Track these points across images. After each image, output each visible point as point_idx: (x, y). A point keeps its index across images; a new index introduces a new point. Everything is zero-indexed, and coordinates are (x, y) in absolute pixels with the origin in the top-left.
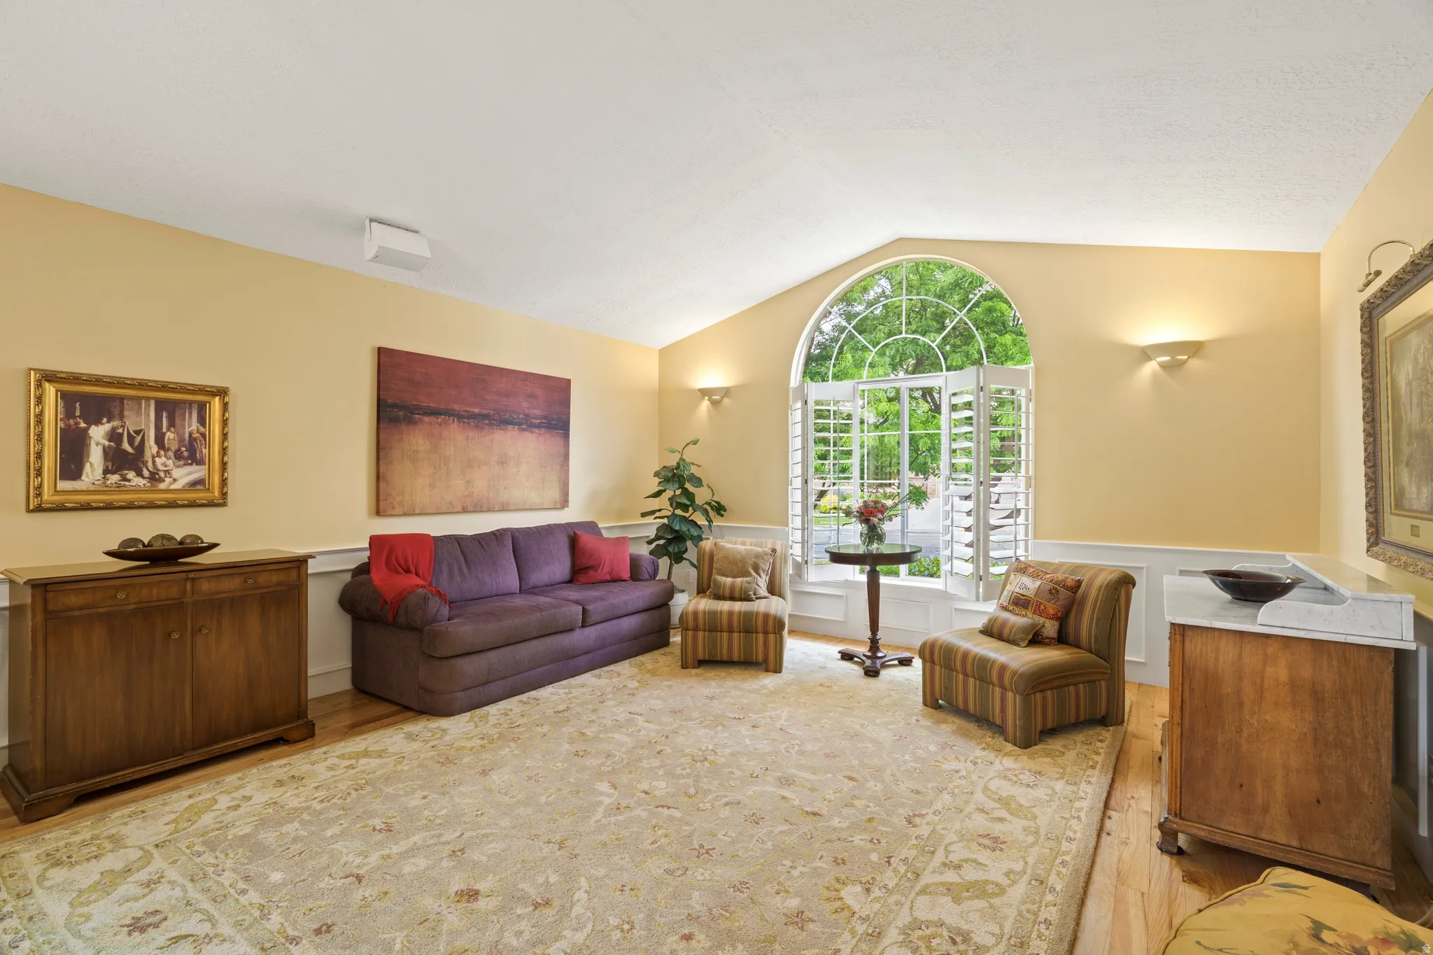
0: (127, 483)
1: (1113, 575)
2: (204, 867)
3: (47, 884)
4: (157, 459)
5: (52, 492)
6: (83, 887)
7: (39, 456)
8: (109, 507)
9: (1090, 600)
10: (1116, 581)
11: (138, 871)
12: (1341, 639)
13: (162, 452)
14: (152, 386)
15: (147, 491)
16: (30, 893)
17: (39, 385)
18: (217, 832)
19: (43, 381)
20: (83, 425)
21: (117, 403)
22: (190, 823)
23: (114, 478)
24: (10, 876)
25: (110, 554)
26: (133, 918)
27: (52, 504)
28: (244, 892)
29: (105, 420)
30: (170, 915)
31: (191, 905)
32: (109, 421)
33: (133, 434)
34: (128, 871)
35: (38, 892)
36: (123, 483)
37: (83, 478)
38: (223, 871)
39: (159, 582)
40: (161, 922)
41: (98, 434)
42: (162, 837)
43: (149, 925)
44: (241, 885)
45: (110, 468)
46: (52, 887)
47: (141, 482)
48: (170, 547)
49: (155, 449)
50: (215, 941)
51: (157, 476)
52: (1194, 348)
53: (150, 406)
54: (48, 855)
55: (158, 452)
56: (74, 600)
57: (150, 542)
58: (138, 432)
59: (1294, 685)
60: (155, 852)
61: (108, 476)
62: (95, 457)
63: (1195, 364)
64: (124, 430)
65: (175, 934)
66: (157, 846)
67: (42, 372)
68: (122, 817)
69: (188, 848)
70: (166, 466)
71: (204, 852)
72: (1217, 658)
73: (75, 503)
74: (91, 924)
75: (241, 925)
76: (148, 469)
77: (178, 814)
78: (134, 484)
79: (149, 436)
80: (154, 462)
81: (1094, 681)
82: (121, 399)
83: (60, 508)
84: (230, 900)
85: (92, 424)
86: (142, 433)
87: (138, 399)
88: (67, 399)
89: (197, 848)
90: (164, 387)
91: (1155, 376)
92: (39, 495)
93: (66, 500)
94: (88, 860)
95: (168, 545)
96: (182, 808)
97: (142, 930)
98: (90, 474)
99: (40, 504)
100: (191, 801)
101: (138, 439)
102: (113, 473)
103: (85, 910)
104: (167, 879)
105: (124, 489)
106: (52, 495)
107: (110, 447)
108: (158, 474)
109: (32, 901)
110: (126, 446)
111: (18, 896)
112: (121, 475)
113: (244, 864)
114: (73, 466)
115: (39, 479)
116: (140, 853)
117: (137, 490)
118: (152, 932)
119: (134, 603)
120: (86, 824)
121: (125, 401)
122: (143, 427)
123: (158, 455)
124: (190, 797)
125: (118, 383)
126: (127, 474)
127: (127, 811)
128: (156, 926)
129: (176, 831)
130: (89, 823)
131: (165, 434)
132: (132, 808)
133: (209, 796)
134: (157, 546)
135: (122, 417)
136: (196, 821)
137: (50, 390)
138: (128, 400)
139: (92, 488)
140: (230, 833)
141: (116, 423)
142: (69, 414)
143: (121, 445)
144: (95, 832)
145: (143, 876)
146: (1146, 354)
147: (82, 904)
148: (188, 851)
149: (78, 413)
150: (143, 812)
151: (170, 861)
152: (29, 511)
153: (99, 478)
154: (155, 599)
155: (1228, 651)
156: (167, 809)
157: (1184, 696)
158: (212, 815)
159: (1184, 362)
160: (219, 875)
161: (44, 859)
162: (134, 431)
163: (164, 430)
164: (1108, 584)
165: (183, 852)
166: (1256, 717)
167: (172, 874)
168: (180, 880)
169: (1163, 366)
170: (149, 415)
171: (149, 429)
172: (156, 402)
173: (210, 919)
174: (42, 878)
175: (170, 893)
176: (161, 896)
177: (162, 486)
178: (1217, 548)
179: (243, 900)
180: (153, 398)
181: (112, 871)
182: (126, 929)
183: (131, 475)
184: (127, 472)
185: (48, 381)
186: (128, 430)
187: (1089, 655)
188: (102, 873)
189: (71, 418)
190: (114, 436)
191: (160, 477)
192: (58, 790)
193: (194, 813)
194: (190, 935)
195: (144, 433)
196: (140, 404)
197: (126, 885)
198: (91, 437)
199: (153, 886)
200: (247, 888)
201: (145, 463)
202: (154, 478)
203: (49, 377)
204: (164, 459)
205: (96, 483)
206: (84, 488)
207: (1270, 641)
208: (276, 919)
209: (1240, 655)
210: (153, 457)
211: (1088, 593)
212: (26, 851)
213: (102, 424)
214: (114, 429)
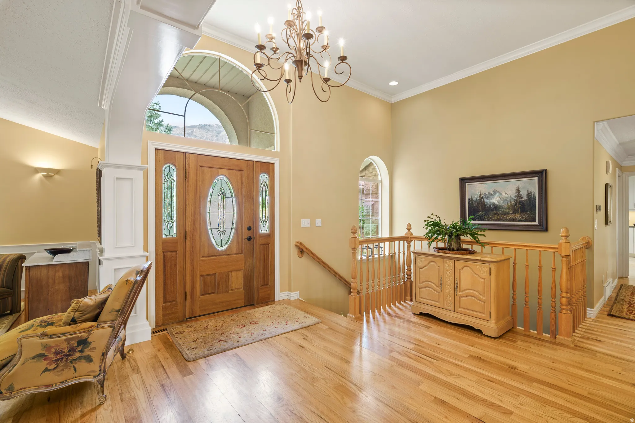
1: (15, 256)
9: (3, 268)
10: (16, 258)
12: (75, 262)
52: (57, 172)
59: (64, 277)
63: (57, 177)
72: (41, 274)
81: (5, 298)
91: (41, 180)
146: (37, 170)
155: (44, 272)
157: (30, 288)
159: (52, 176)
164: (13, 259)
166: (53, 289)
169: (44, 176)
178: (54, 242)
187: (3, 288)
207: (57, 266)
209: (48, 272)
211: (3, 264)
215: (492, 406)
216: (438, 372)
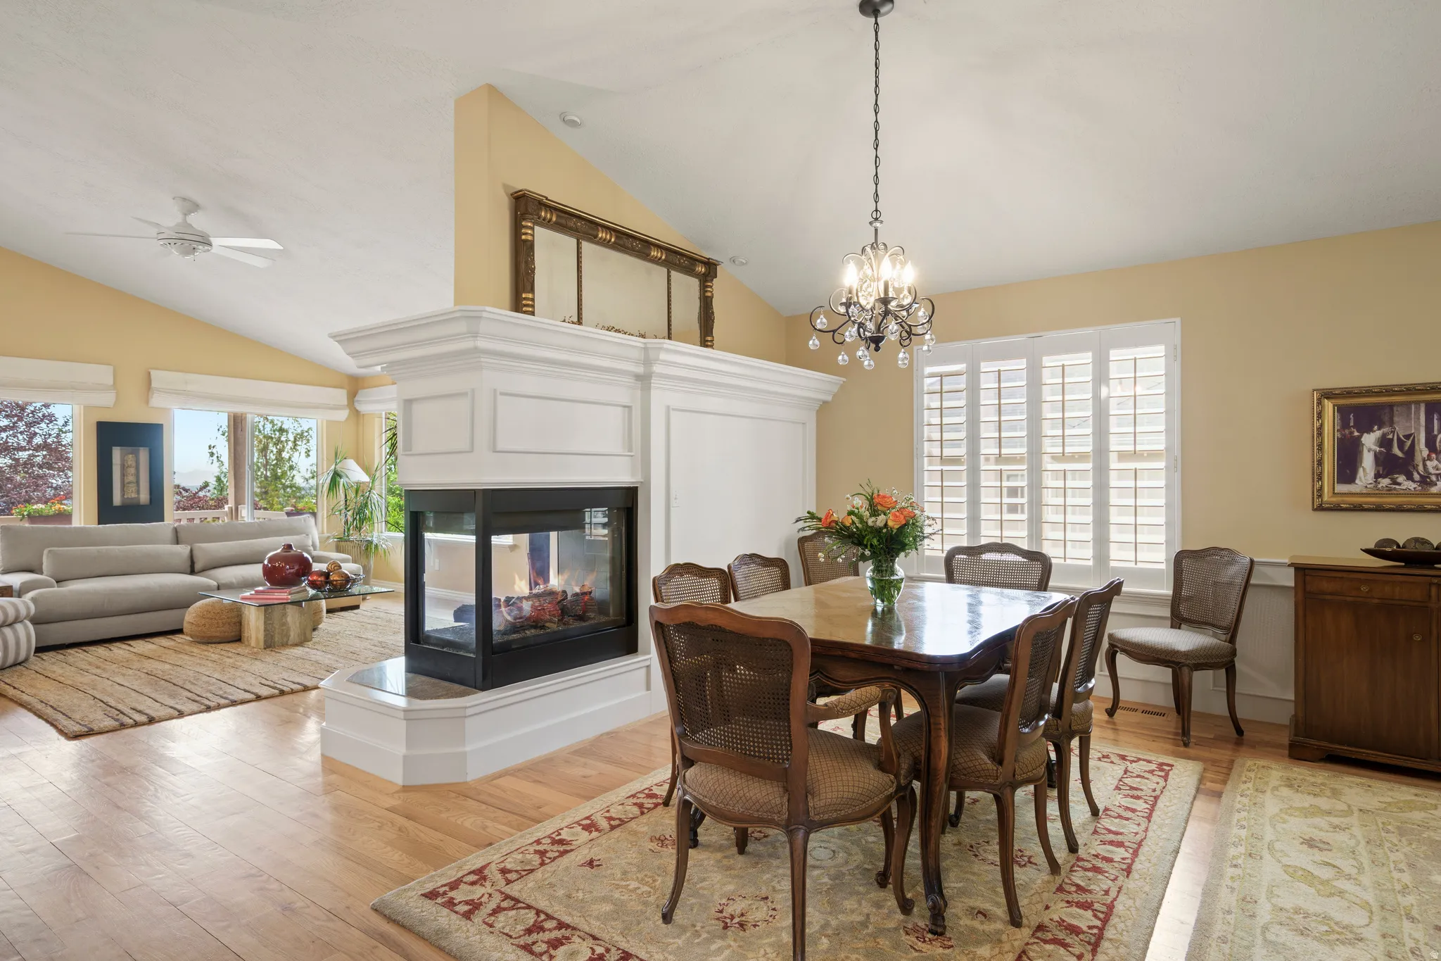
0: (1397, 487)
2: (1384, 840)
3: (1276, 793)
4: (1428, 463)
5: (1331, 494)
6: (1294, 805)
7: (1320, 463)
8: (1379, 509)
11: (1336, 816)
13: (1434, 456)
14: (1420, 390)
15: (1417, 495)
16: (1263, 792)
17: (1319, 403)
18: (1416, 827)
19: (1322, 400)
20: (1356, 434)
21: (1387, 411)
22: (1399, 810)
23: (1385, 482)
24: (1260, 778)
25: (1368, 551)
26: (1311, 838)
27: (1330, 504)
28: (1401, 871)
29: (1376, 427)
30: (1335, 850)
31: (1354, 854)
32: (1379, 429)
33: (1403, 438)
34: (1329, 813)
35: (1269, 793)
36: (1394, 486)
37: (1357, 482)
38: (1397, 851)
39: (1401, 582)
40: (1325, 850)
41: (1370, 441)
42: (1368, 808)
43: (1317, 847)
44: (1403, 866)
45: (1381, 472)
46: (1278, 795)
47: (1411, 485)
48: (1423, 551)
49: (1425, 452)
50: (1352, 881)
51: (1428, 480)
53: (1420, 409)
54: (1288, 779)
55: (1428, 455)
56: (1326, 586)
57: (1404, 544)
58: (1407, 437)
60: (1356, 814)
61: (1379, 480)
62: (1368, 462)
64: (1393, 436)
65: (1329, 861)
66: (1361, 810)
67: (1321, 392)
68: (1352, 782)
69: (1383, 823)
70: (1437, 470)
71: (1393, 833)
73: (1349, 504)
74: (1284, 826)
75: (1379, 885)
76: (1419, 473)
77: (1396, 801)
78: (1404, 488)
79: (1419, 440)
80: (1425, 465)
82: (1391, 406)
83: (1336, 508)
84: (1385, 869)
85: (1364, 432)
86: (1412, 438)
87: (1407, 405)
88: (1343, 411)
89: (1389, 827)
90: (1433, 389)
92: (1320, 496)
93: (1343, 501)
94: (1309, 794)
95: (1421, 548)
96: (1402, 799)
97: (1311, 846)
98: (1363, 478)
99: (1321, 504)
100: (1414, 798)
101: (1409, 443)
102: (1384, 478)
103: (1286, 817)
104: (1350, 831)
105: (1395, 492)
106: (1331, 497)
107: (1381, 452)
108: (1429, 478)
109: (1261, 796)
110: (1396, 451)
111: (1257, 790)
112: (1392, 479)
113: (1418, 856)
114: (1348, 471)
115: (1320, 483)
116: (1346, 808)
117: (1408, 493)
118: (1316, 850)
119: (1379, 599)
120: (1324, 774)
121: (1395, 408)
122: (1413, 432)
123: (1429, 458)
124: (1416, 795)
125: (1386, 391)
126: (1397, 478)
127: (1358, 780)
128: (1321, 850)
129: (1384, 809)
130: (1327, 775)
131: (1436, 436)
132: (1364, 780)
133: (1434, 802)
134: (1411, 548)
135: (1392, 423)
136: (1405, 812)
137: (1329, 406)
138: (1398, 406)
139: (1365, 491)
140: (1427, 833)
141: (1386, 430)
142: (1345, 424)
143: (1392, 451)
144: (1326, 781)
145: (1336, 821)
147: (1286, 813)
148: (1381, 825)
149: (1352, 424)
150: (1369, 786)
151: (1361, 823)
152: (1314, 510)
153: (1371, 482)
154: (1397, 598)
156: (1390, 793)
158: (1423, 814)
160: (1392, 851)
161: (1285, 780)
162: (1404, 436)
163: (1436, 433)
165: (1377, 825)
167: (1357, 831)
168: (1360, 837)
170: (1419, 419)
171: (1419, 434)
172: (1426, 406)
173: (1360, 869)
174: (1275, 788)
175: (1346, 840)
176: (1341, 838)
177: (1434, 490)
179: (1396, 875)
180: (1423, 401)
181: (1319, 808)
182: (1302, 840)
183: (1401, 479)
184: (1397, 476)
185: (1327, 398)
186: (1398, 435)
188: (1311, 805)
189: (1347, 428)
190: (1385, 442)
191: (1432, 481)
192: (1313, 742)
193: (1411, 806)
194: (1338, 868)
195: (1414, 437)
196: (1410, 408)
197: (1320, 819)
198: (1363, 445)
199: (1338, 830)
200: (1405, 870)
201: (1415, 467)
202: (1425, 481)
203: (1328, 394)
204: (1435, 463)
205: (1368, 486)
206: (1358, 490)
208: (1410, 899)
210: (1424, 461)
212: (1277, 770)
213: (1374, 431)
214: (1384, 435)
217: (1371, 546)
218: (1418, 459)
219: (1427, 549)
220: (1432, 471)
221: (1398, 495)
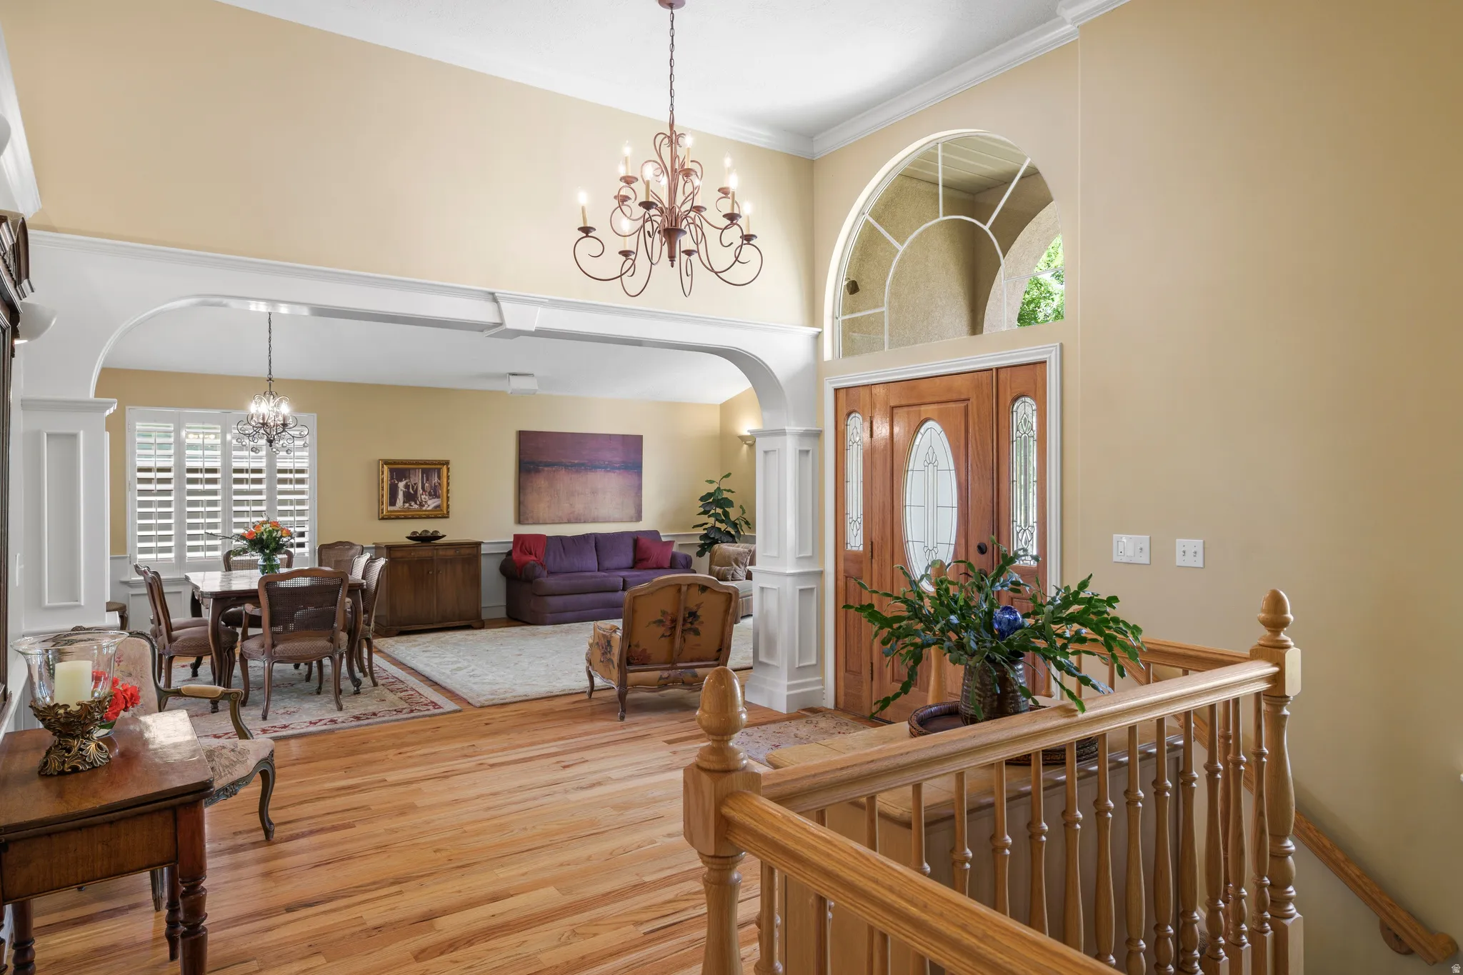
4: (422, 496)
8: (406, 518)
14: (421, 463)
17: (383, 466)
19: (384, 464)
20: (397, 482)
23: (407, 505)
25: (408, 538)
27: (387, 516)
32: (405, 480)
33: (413, 485)
37: (397, 505)
39: (425, 550)
41: (401, 485)
45: (406, 500)
47: (416, 506)
48: (427, 535)
49: (421, 492)
53: (420, 472)
56: (400, 554)
57: (421, 533)
58: (415, 484)
62: (401, 496)
64: (410, 483)
67: (384, 461)
76: (419, 501)
78: (414, 507)
82: (409, 469)
83: (389, 518)
85: (399, 481)
86: (417, 484)
87: (416, 469)
88: (391, 471)
90: (425, 462)
92: (382, 512)
98: (399, 503)
99: (383, 516)
101: (415, 487)
102: (407, 503)
107: (405, 491)
110: (411, 490)
112: (410, 503)
114: (393, 499)
119: (417, 557)
121: (411, 471)
122: (417, 482)
123: (423, 494)
125: (408, 462)
131: (425, 484)
134: (423, 535)
135: (409, 477)
137: (386, 468)
138: (412, 469)
141: (407, 481)
142: (392, 478)
143: (409, 490)
149: (395, 477)
152: (380, 519)
153: (402, 505)
154: (423, 556)
163: (425, 482)
172: (422, 470)
177: (424, 508)
180: (421, 468)
183: (413, 503)
185: (386, 464)
186: (412, 483)
190: (407, 486)
191: (423, 504)
196: (417, 471)
198: (399, 487)
201: (418, 498)
202: (421, 504)
203: (386, 462)
204: (425, 496)
205: (401, 507)
213: (403, 481)
214: (407, 483)
215: (451, 946)
216: (596, 920)
217: (409, 535)
218: (419, 495)
219: (429, 534)
220: (424, 500)
221: (411, 511)
